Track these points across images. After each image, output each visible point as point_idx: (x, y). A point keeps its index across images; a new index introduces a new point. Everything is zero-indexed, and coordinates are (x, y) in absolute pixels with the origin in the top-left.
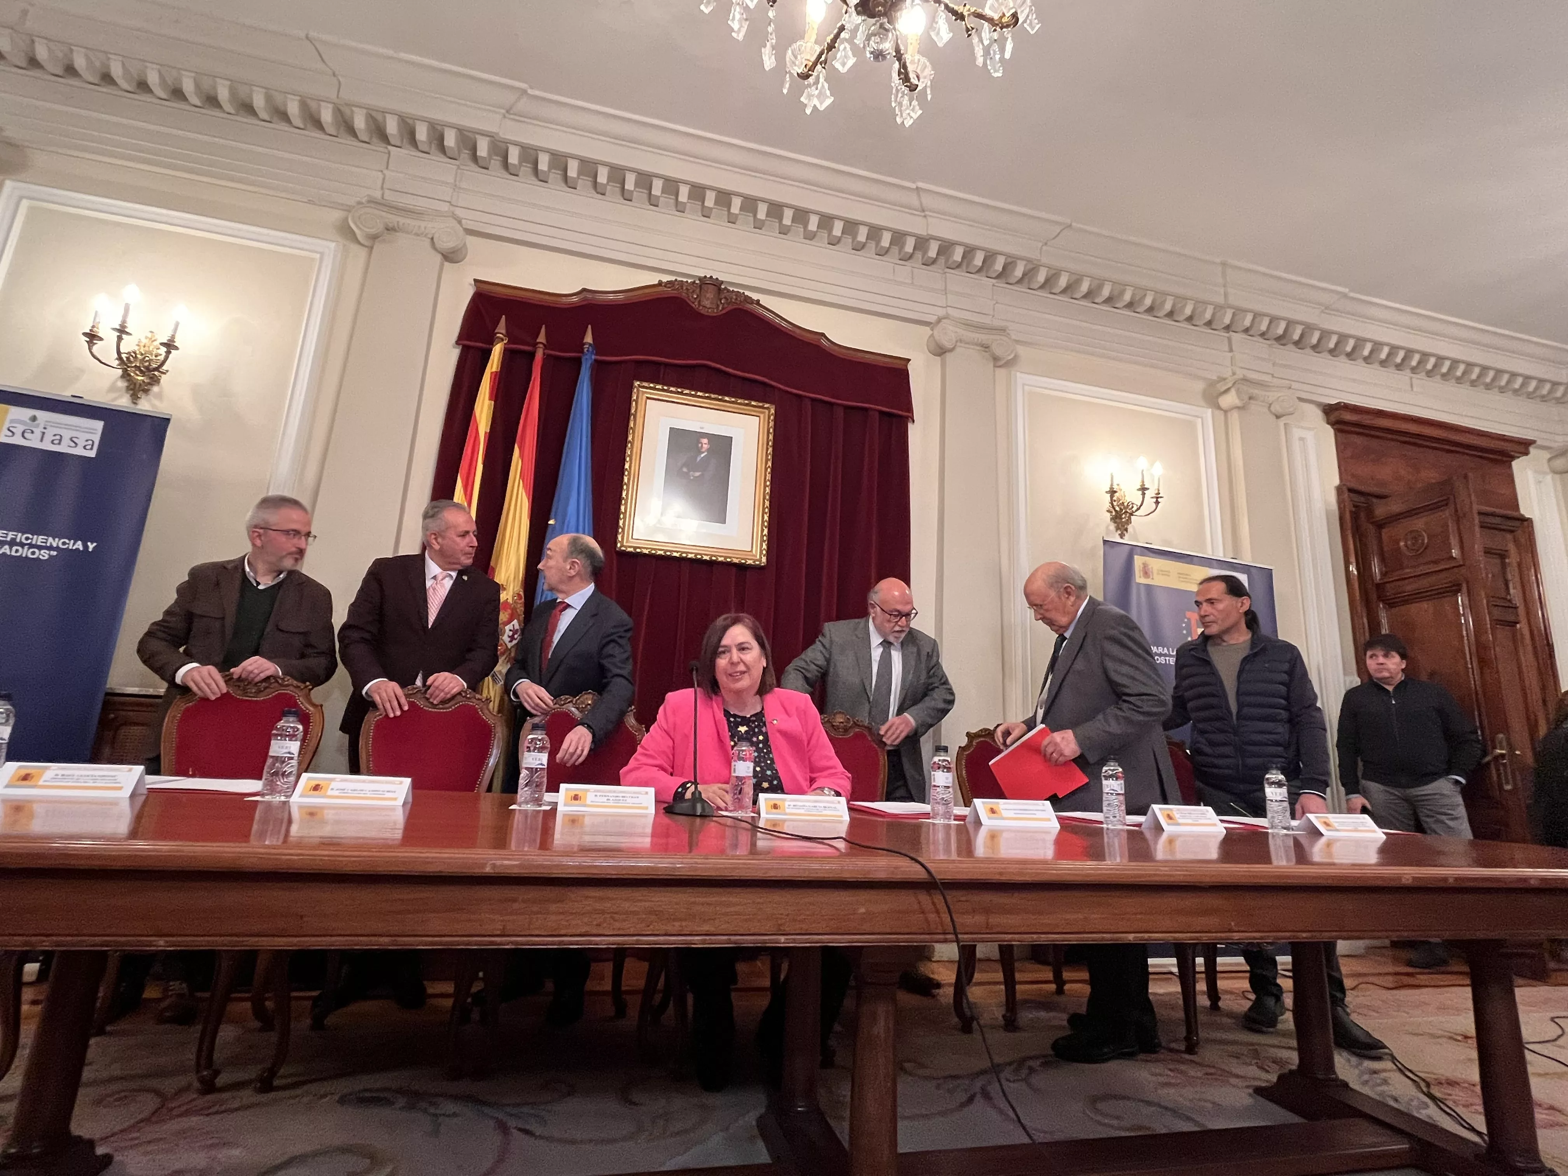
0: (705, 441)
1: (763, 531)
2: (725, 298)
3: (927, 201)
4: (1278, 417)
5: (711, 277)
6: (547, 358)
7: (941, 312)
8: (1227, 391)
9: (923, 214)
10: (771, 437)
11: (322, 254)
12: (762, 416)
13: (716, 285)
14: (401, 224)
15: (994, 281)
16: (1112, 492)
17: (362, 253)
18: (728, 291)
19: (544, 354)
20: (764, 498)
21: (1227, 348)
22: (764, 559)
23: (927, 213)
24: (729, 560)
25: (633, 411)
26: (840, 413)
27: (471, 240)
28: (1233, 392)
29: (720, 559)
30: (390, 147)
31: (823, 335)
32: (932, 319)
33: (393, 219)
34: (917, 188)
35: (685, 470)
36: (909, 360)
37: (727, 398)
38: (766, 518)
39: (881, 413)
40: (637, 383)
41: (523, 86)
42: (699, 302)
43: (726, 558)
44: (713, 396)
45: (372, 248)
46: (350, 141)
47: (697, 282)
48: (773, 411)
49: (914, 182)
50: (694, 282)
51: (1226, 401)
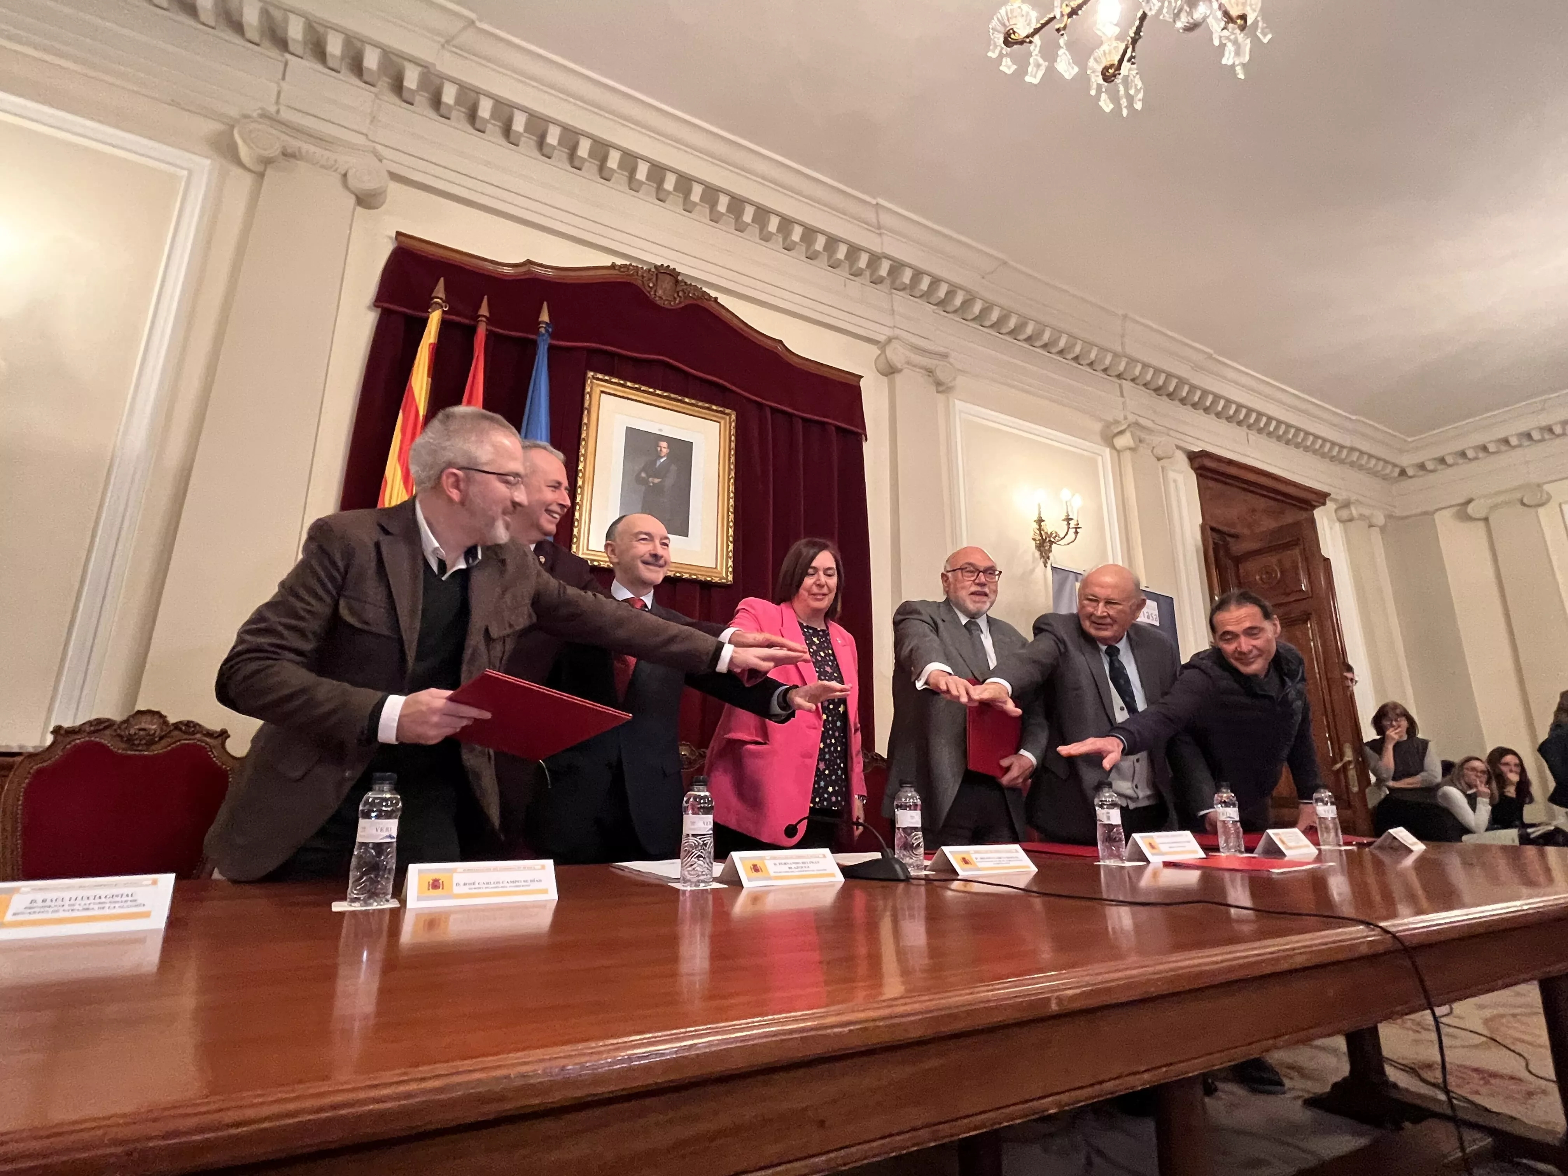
0: (664, 444)
1: (728, 546)
2: (683, 291)
3: (886, 220)
4: (1159, 459)
5: (668, 266)
6: (490, 335)
7: (889, 332)
8: (1121, 432)
9: (877, 231)
10: (733, 445)
11: (190, 172)
12: (722, 422)
13: (672, 274)
14: (303, 151)
15: (935, 307)
16: (1040, 521)
17: (248, 180)
18: (686, 283)
19: (487, 330)
20: (728, 511)
21: (1119, 394)
22: (730, 578)
23: (883, 231)
24: (694, 577)
25: (586, 405)
26: (799, 426)
27: (394, 187)
28: (1128, 435)
29: (685, 576)
30: (288, 56)
31: (780, 342)
32: (882, 338)
33: (294, 144)
34: (877, 204)
35: (643, 475)
36: (862, 377)
37: (687, 400)
38: (731, 532)
39: (838, 428)
40: (591, 374)
41: (473, 16)
42: (655, 291)
43: (691, 574)
44: (673, 396)
45: (261, 175)
46: (237, 40)
47: (653, 270)
48: (734, 417)
49: (874, 198)
50: (650, 270)
51: (1120, 442)
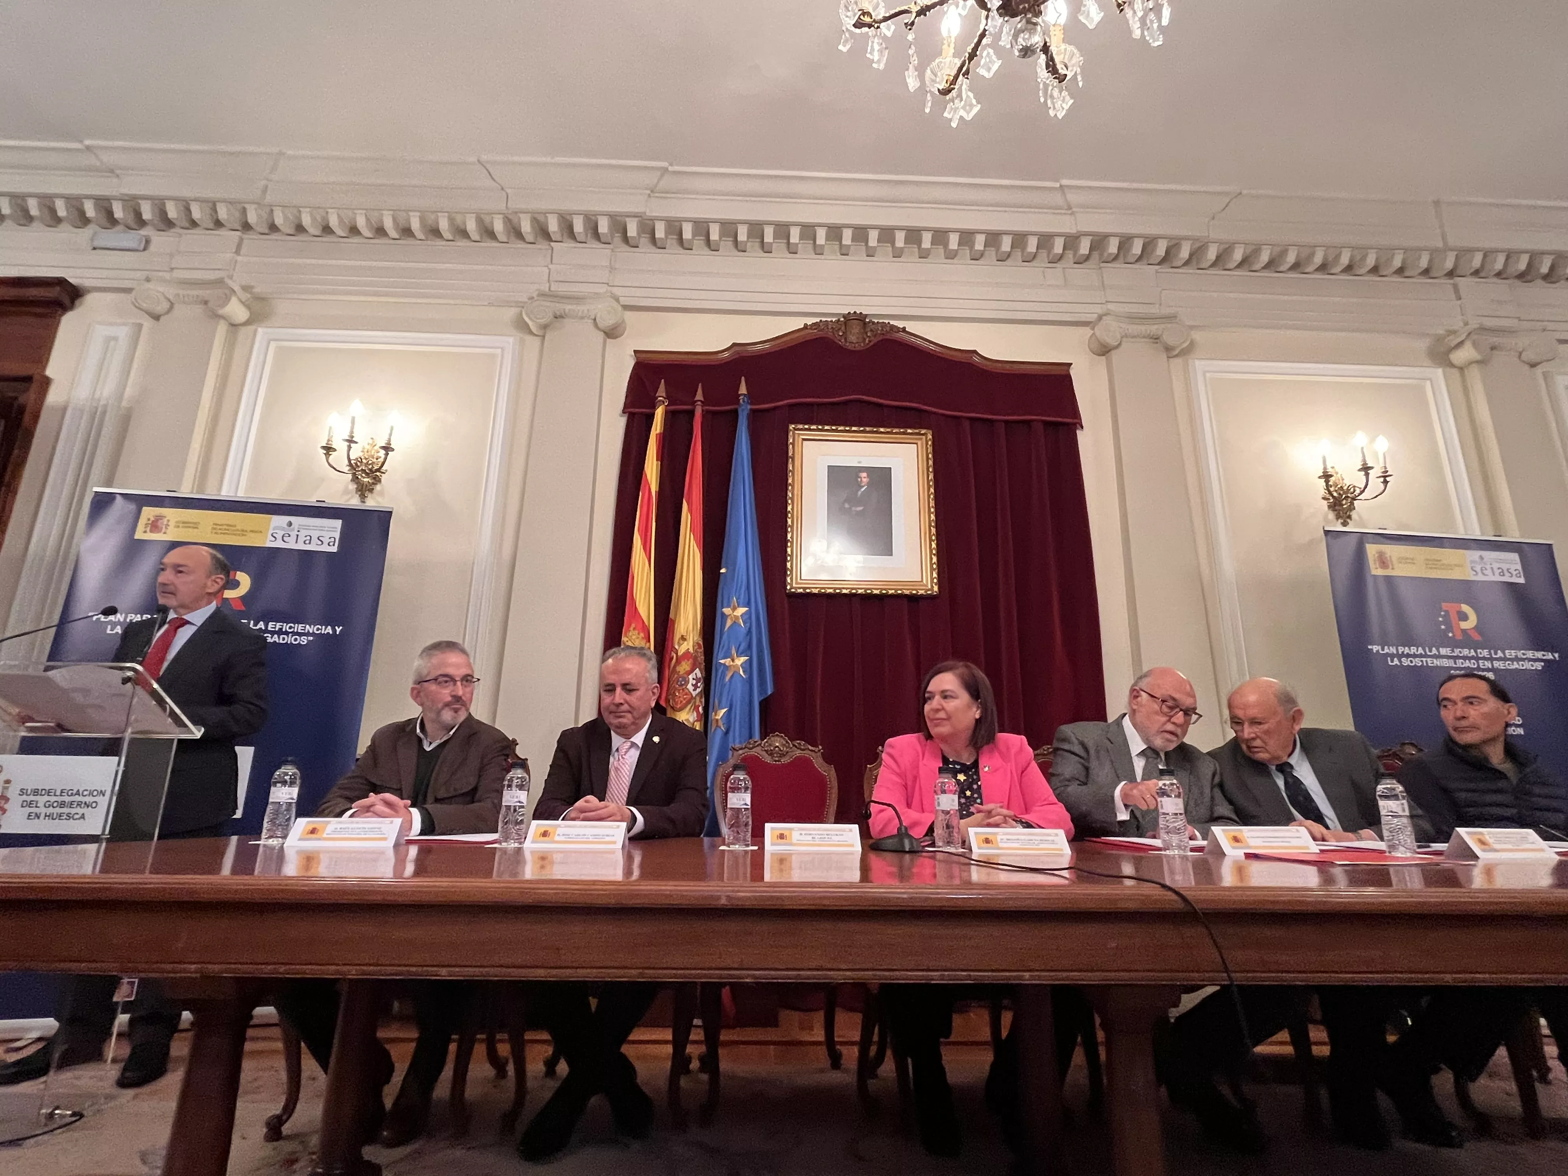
0: (864, 475)
1: (931, 559)
2: (871, 330)
3: (1072, 197)
4: (1533, 365)
5: (855, 312)
6: (705, 414)
7: (1099, 310)
8: (1460, 344)
9: (1070, 212)
10: (931, 462)
11: (503, 349)
12: (919, 443)
13: (861, 318)
14: (567, 311)
15: (1157, 267)
16: (1326, 476)
17: (536, 342)
18: (873, 323)
19: (703, 411)
20: (930, 526)
21: (1453, 296)
22: (936, 588)
23: (1074, 209)
24: (899, 592)
25: (790, 454)
26: (1001, 429)
27: (629, 315)
28: (1468, 345)
29: (891, 592)
30: (552, 244)
31: (975, 352)
32: (1093, 317)
33: (560, 307)
34: (1061, 186)
35: (847, 506)
36: (1071, 364)
37: (882, 430)
38: (934, 545)
39: (1047, 424)
40: (792, 427)
41: (665, 164)
42: (846, 339)
43: (896, 590)
44: (868, 429)
45: (544, 337)
46: (521, 245)
47: (842, 319)
48: (930, 437)
49: (1058, 181)
50: (839, 320)
51: (1460, 356)
